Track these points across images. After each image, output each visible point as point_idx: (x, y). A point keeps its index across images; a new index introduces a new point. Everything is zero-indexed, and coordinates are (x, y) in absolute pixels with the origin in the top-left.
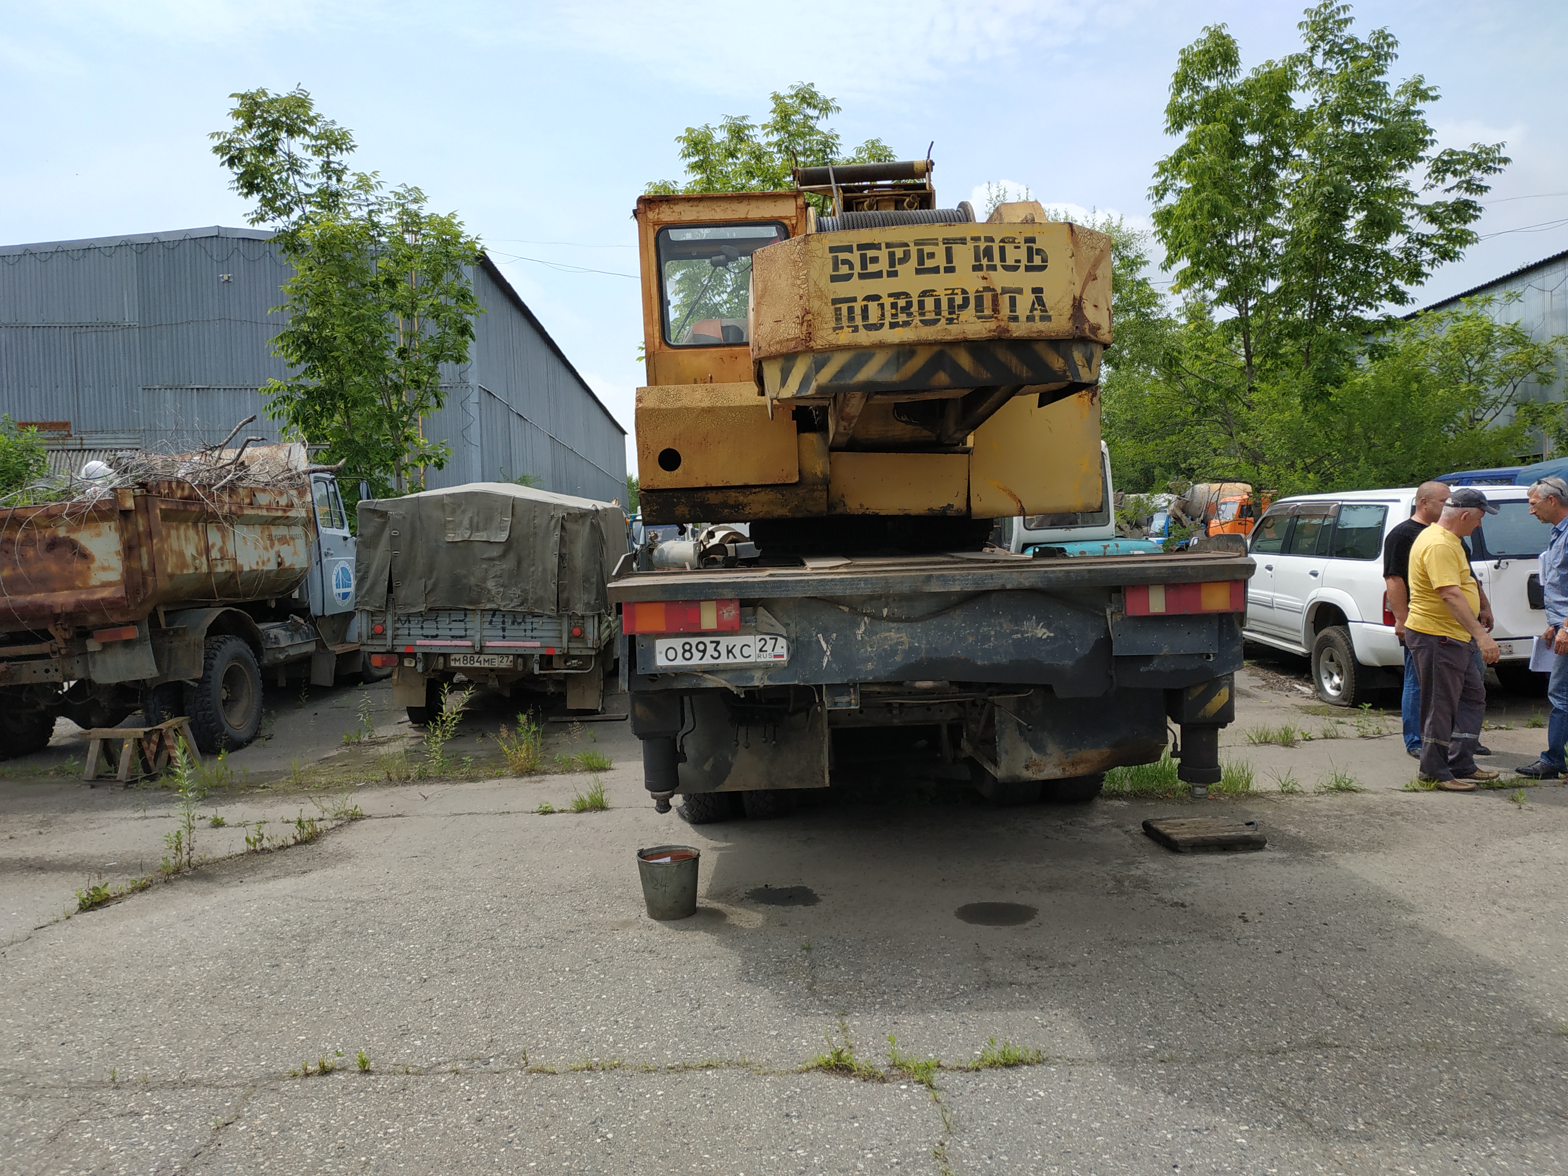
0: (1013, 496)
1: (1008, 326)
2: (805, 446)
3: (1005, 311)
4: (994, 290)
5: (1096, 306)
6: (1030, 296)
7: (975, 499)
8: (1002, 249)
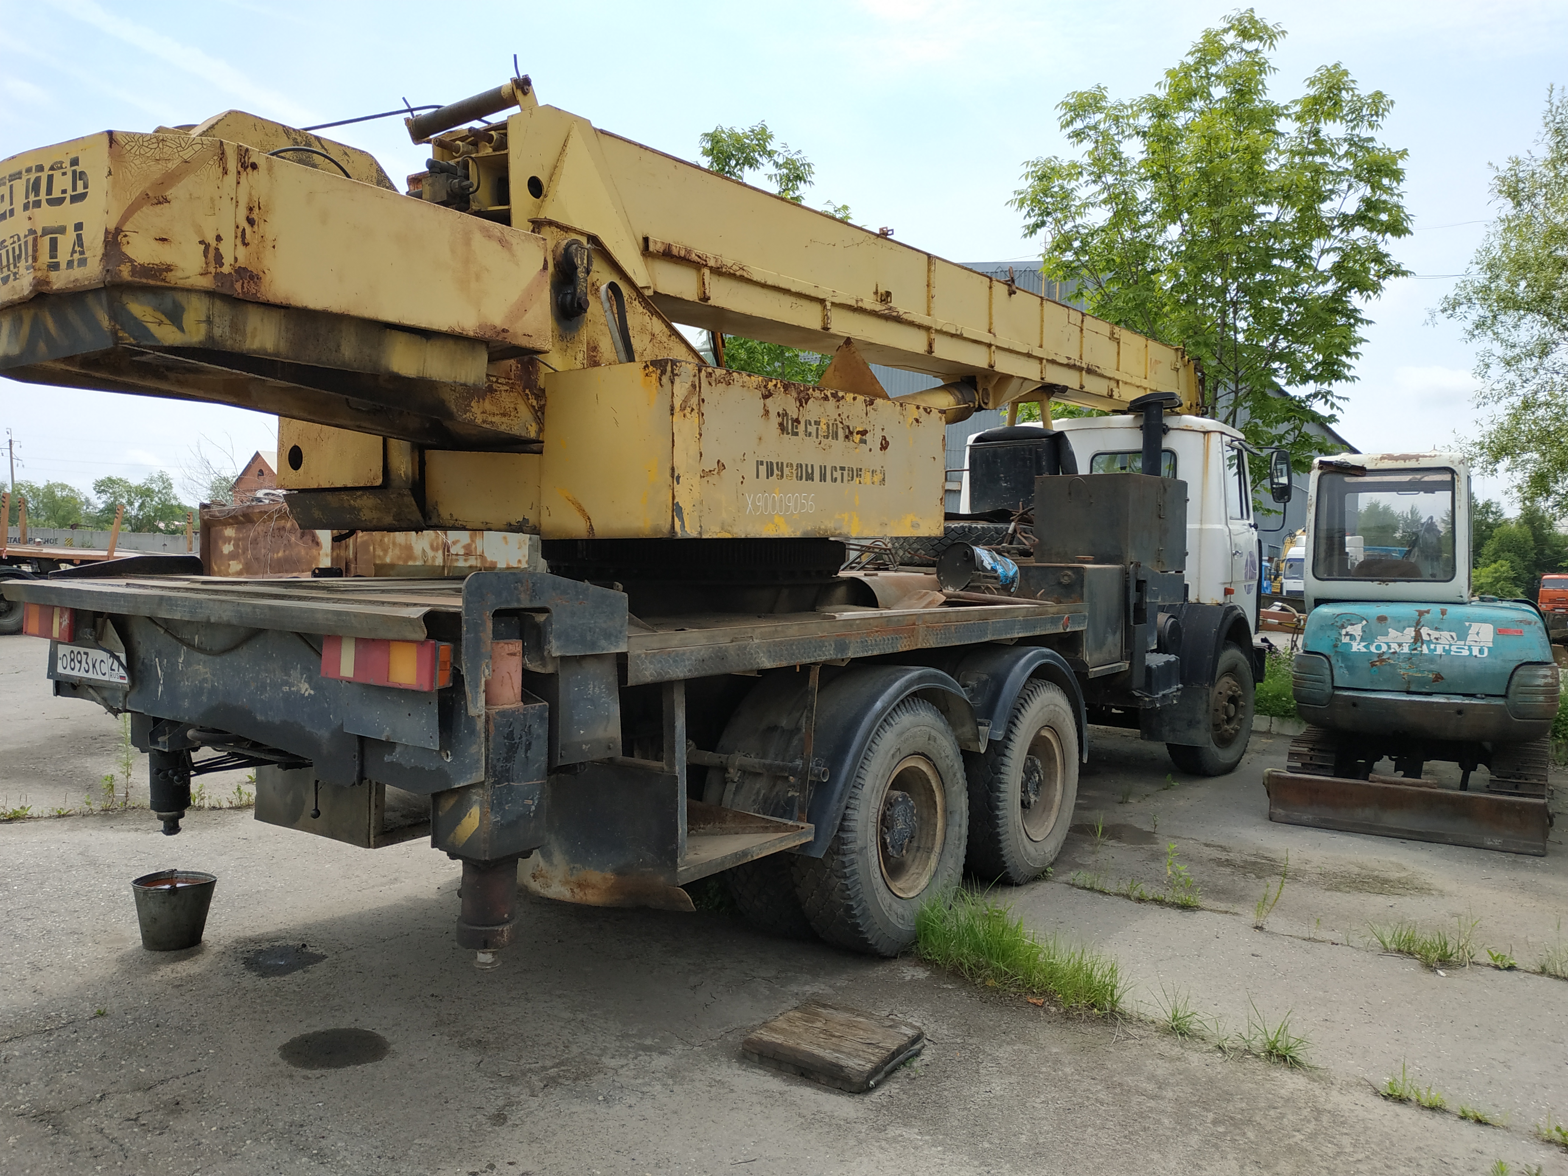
0: (582, 510)
1: (47, 277)
2: (393, 443)
3: (44, 258)
4: (35, 232)
5: (163, 240)
6: (71, 235)
7: (545, 513)
8: (50, 178)
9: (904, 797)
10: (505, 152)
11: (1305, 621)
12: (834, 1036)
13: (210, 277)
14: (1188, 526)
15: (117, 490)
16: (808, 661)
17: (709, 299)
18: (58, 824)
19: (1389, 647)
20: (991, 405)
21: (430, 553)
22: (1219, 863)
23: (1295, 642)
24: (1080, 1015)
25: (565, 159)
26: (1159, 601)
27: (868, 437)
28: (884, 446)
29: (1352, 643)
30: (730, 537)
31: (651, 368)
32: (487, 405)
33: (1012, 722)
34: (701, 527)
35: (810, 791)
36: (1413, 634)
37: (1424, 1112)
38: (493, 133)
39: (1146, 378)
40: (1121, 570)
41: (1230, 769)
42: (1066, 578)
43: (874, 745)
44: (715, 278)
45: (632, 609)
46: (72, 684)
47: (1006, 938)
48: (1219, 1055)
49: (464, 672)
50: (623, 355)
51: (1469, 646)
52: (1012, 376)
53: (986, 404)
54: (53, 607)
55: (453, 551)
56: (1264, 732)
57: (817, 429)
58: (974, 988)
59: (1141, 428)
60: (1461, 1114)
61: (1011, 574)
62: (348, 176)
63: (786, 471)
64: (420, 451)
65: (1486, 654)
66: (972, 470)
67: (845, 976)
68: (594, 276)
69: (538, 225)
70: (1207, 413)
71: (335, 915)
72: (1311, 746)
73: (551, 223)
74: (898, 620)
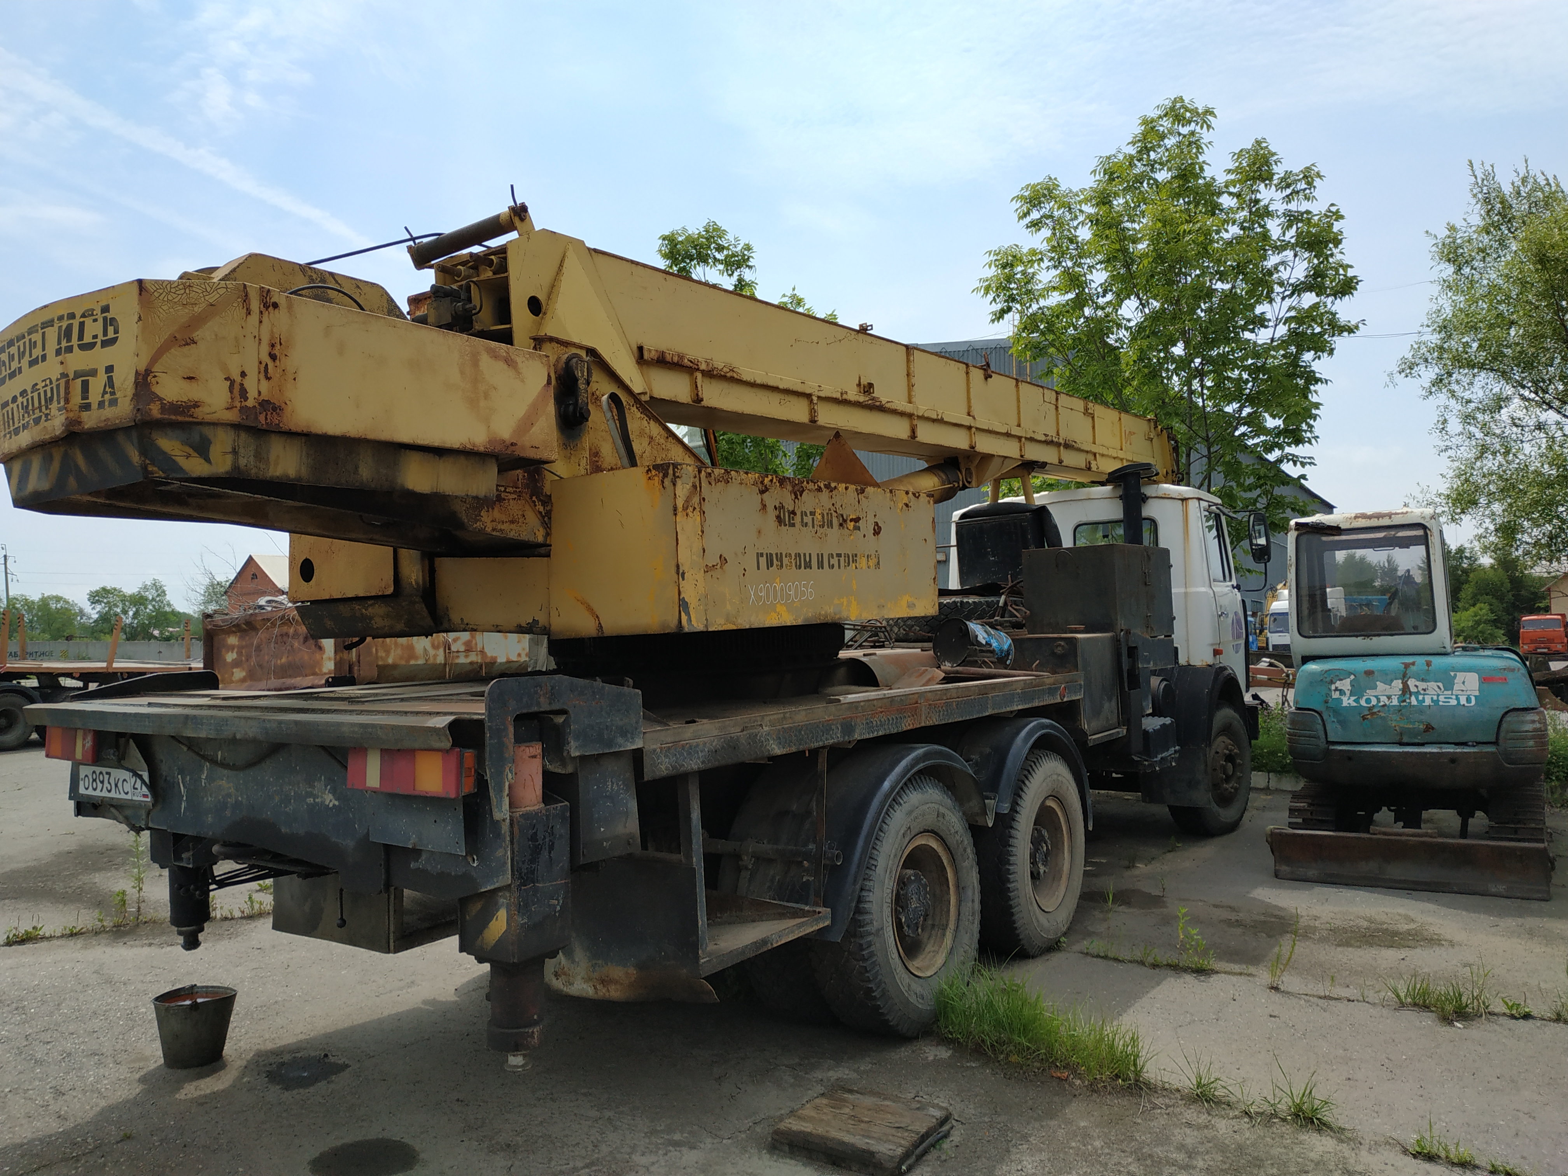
0: (590, 610)
1: (79, 417)
2: (404, 553)
3: (76, 399)
4: (67, 375)
5: (190, 378)
6: (102, 377)
7: (554, 614)
8: (82, 325)
9: (915, 875)
10: (505, 275)
11: (1294, 675)
12: (862, 1121)
13: (236, 411)
14: (1173, 591)
15: (111, 600)
16: (816, 745)
17: (702, 400)
18: (71, 943)
19: (1379, 700)
20: (974, 483)
21: (432, 652)
22: (1229, 923)
23: (1286, 697)
24: (1105, 1087)
25: (562, 278)
26: (1151, 666)
27: (861, 524)
28: (877, 531)
29: (1342, 697)
30: (735, 628)
31: (654, 472)
32: (496, 513)
33: (1017, 793)
34: (707, 620)
35: (824, 876)
36: (1401, 686)
37: (1454, 1169)
38: (493, 257)
39: (1121, 449)
40: (1112, 638)
41: (1232, 827)
42: (1060, 648)
43: (884, 826)
44: (707, 381)
45: (645, 706)
46: (93, 804)
47: (1026, 1012)
48: (1246, 1120)
49: (488, 777)
50: (626, 461)
51: (1457, 696)
52: (993, 455)
53: (969, 483)
54: (76, 729)
55: (454, 648)
56: (1262, 789)
57: (813, 519)
58: (997, 1064)
59: (1121, 497)
60: (1491, 1168)
61: (1006, 647)
62: (362, 309)
63: (785, 561)
64: (429, 559)
65: (1473, 702)
66: (959, 545)
67: (868, 1059)
68: (594, 386)
69: (539, 342)
70: (1182, 480)
71: (355, 1023)
72: (1310, 801)
73: (552, 339)
74: (901, 700)
